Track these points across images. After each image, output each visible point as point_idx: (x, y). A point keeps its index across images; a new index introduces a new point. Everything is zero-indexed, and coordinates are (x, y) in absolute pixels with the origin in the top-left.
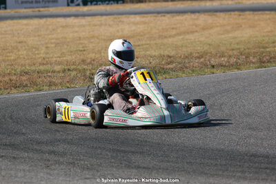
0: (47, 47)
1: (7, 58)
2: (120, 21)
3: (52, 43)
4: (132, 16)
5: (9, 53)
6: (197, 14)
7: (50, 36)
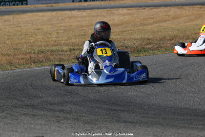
0: (58, 33)
1: (28, 41)
2: (112, 13)
3: (61, 30)
4: (121, 9)
5: (30, 37)
6: (169, 8)
7: (60, 25)
